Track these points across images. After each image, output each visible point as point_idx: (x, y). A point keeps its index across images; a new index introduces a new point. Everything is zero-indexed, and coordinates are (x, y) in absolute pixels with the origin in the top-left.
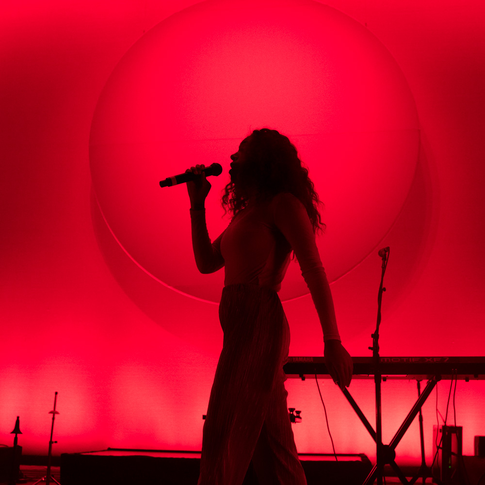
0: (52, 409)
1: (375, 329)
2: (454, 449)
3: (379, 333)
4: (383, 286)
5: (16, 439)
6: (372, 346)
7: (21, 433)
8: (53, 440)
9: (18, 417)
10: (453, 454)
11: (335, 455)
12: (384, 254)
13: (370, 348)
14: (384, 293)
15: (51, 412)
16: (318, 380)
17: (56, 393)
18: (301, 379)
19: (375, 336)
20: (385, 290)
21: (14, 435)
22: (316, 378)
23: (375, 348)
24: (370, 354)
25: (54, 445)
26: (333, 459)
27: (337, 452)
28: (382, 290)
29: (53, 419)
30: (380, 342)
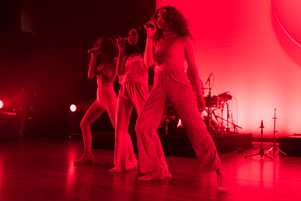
0: (274, 117)
5: (262, 130)
7: (264, 128)
8: (276, 131)
9: (262, 121)
15: (273, 118)
17: (275, 109)
21: (261, 129)
25: (276, 133)
29: (275, 121)
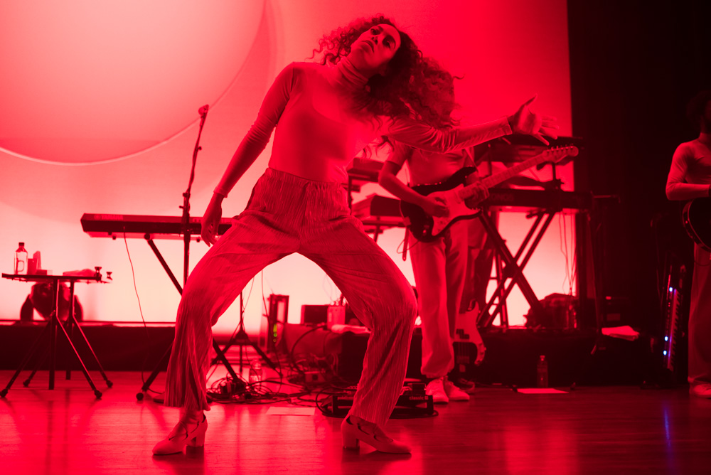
1: (187, 188)
2: (280, 317)
3: (191, 192)
4: (200, 145)
6: (182, 205)
10: (279, 322)
11: (144, 323)
12: (204, 112)
13: (180, 207)
14: (199, 152)
16: (127, 239)
18: (111, 239)
19: (187, 196)
20: (200, 148)
22: (125, 237)
23: (186, 208)
24: (180, 213)
26: (143, 325)
27: (145, 321)
28: (198, 148)
30: (191, 201)
